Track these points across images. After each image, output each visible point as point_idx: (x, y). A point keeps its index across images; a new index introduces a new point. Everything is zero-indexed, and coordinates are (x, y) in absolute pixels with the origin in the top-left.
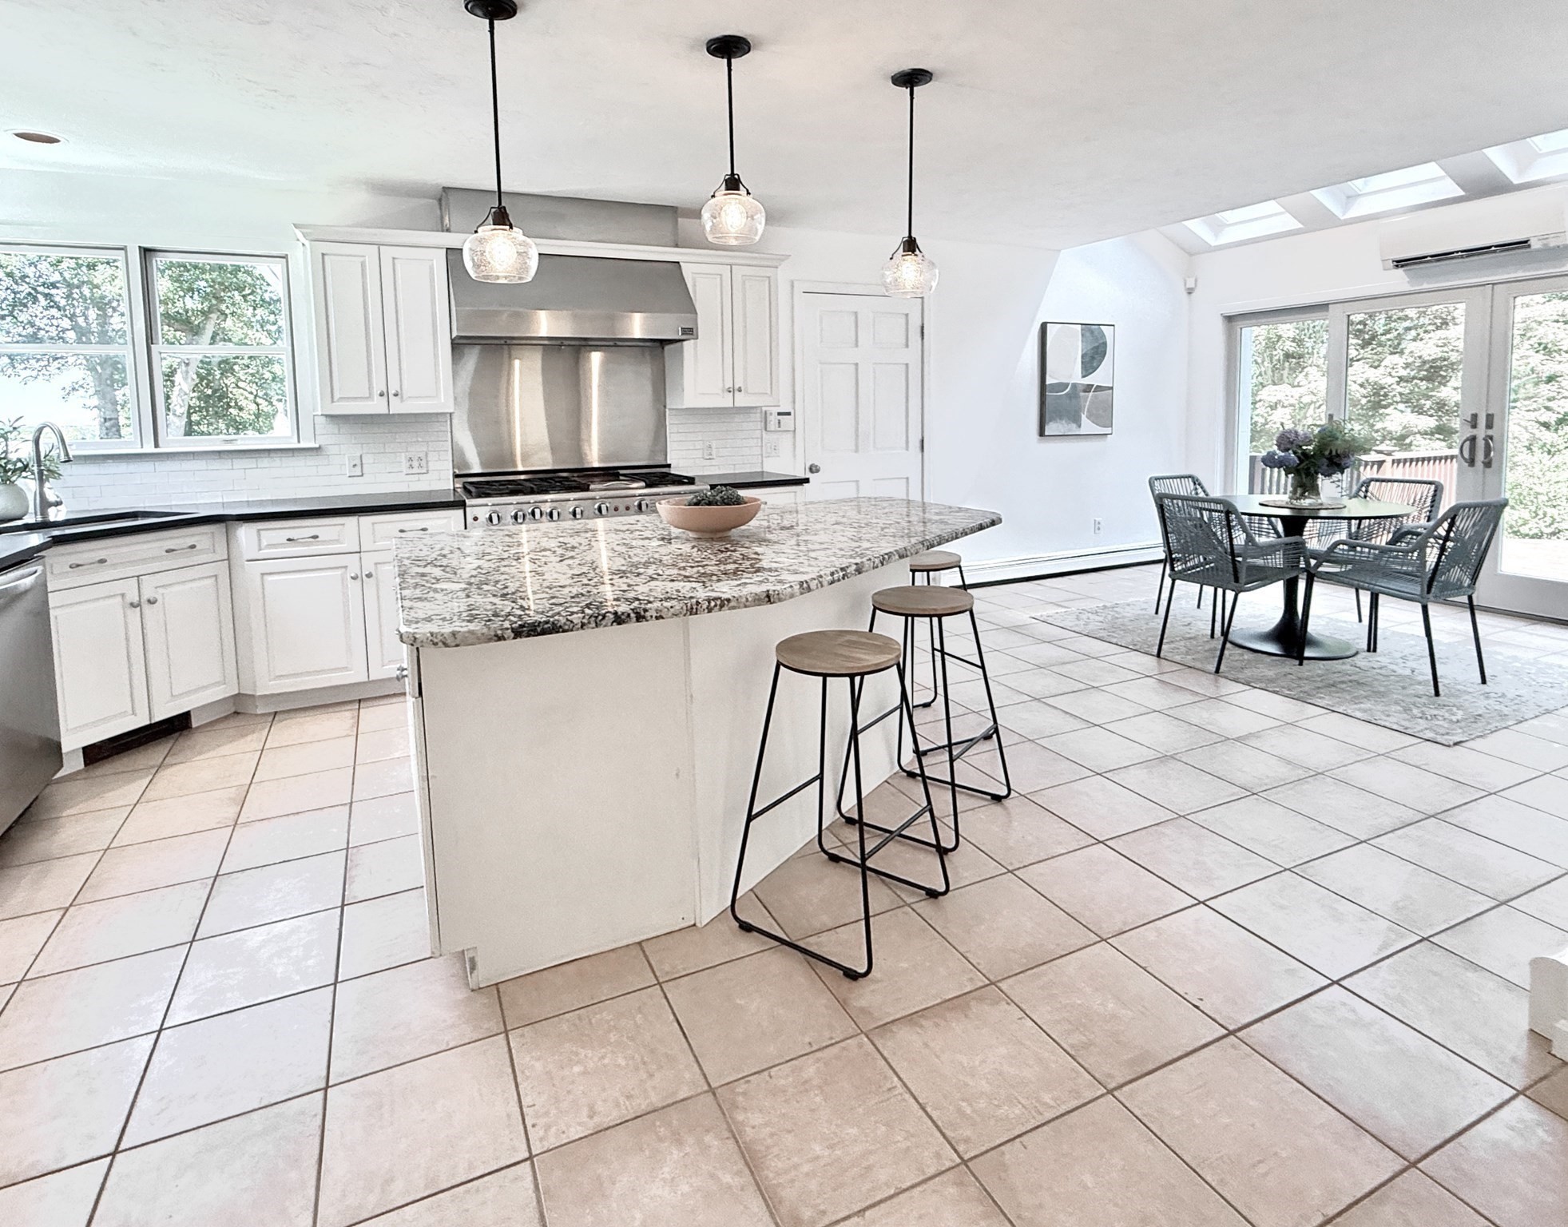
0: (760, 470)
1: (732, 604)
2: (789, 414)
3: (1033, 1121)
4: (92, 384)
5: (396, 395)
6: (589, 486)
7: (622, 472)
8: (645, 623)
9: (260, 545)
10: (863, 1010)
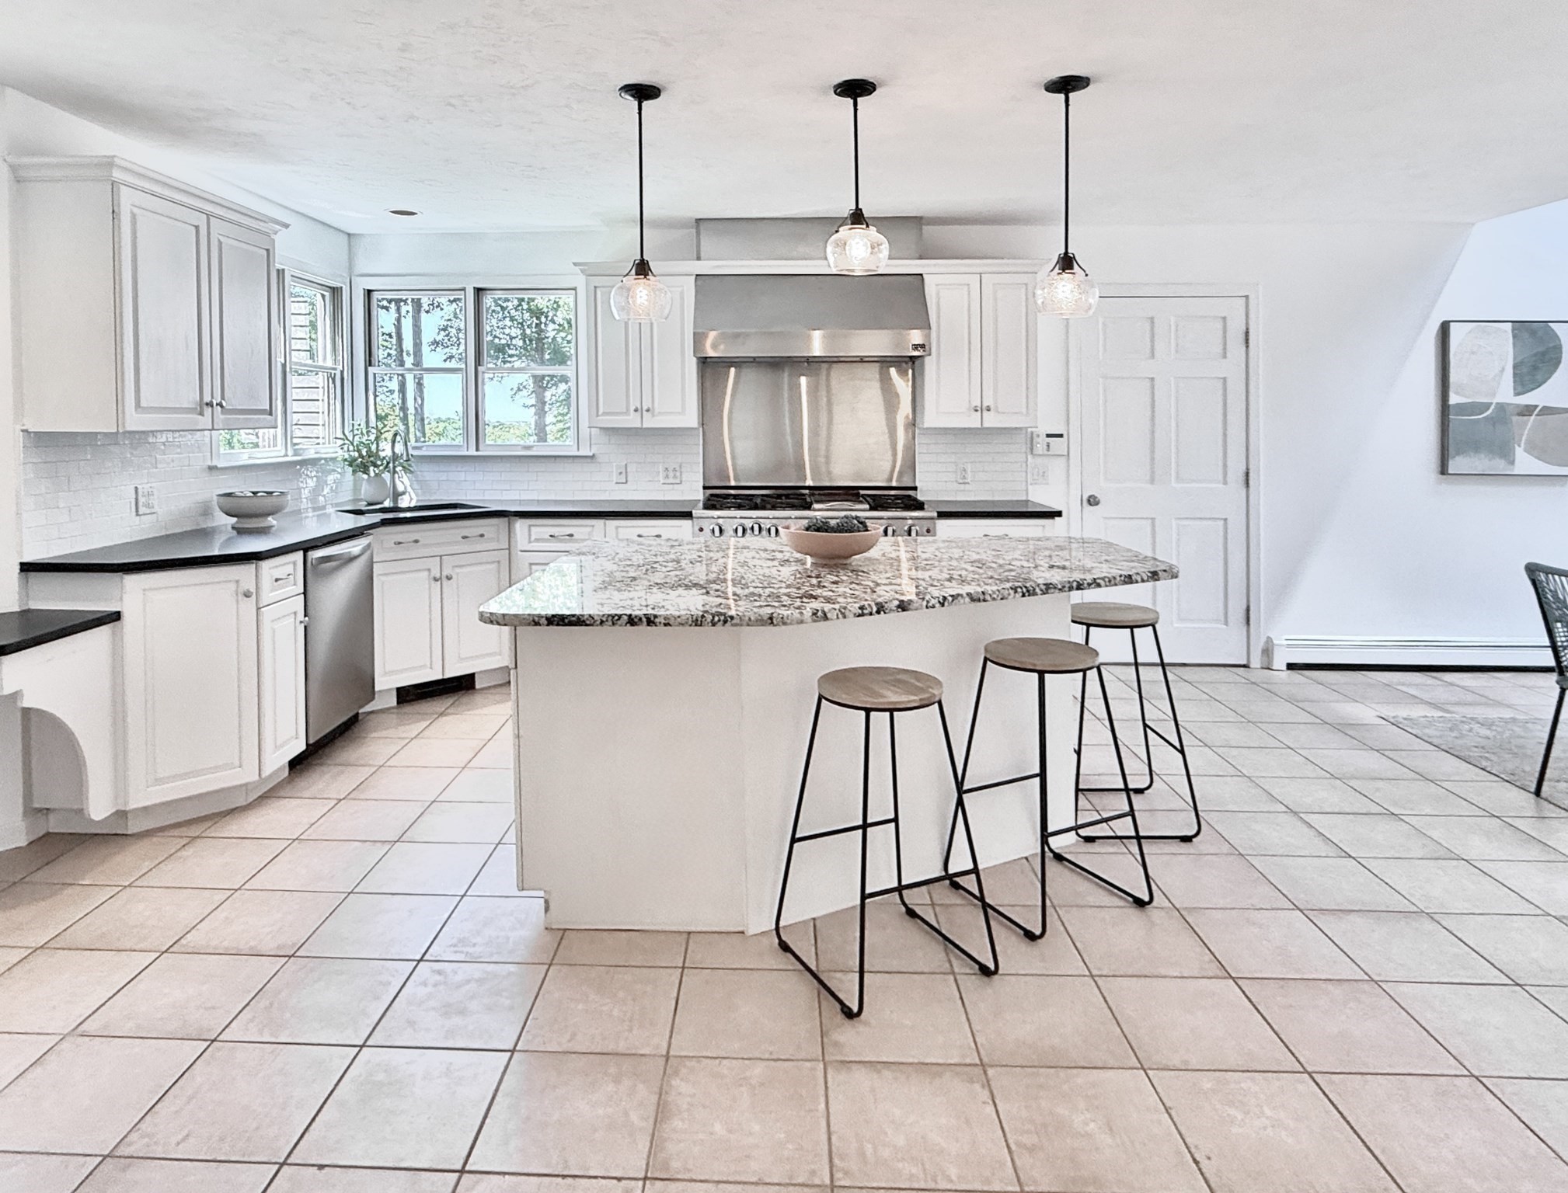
0: (1024, 498)
1: (734, 621)
2: (1061, 436)
3: (922, 1182)
4: (532, 385)
5: (648, 410)
6: (811, 504)
7: (862, 492)
8: (654, 628)
9: (530, 538)
10: (836, 1044)
